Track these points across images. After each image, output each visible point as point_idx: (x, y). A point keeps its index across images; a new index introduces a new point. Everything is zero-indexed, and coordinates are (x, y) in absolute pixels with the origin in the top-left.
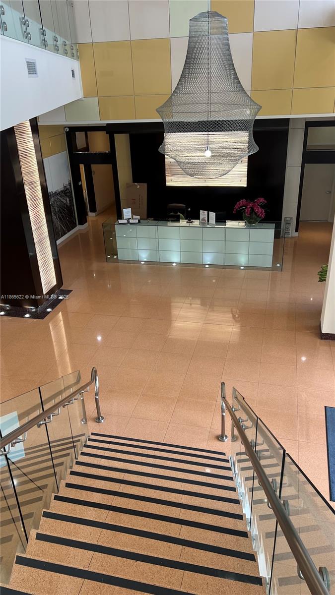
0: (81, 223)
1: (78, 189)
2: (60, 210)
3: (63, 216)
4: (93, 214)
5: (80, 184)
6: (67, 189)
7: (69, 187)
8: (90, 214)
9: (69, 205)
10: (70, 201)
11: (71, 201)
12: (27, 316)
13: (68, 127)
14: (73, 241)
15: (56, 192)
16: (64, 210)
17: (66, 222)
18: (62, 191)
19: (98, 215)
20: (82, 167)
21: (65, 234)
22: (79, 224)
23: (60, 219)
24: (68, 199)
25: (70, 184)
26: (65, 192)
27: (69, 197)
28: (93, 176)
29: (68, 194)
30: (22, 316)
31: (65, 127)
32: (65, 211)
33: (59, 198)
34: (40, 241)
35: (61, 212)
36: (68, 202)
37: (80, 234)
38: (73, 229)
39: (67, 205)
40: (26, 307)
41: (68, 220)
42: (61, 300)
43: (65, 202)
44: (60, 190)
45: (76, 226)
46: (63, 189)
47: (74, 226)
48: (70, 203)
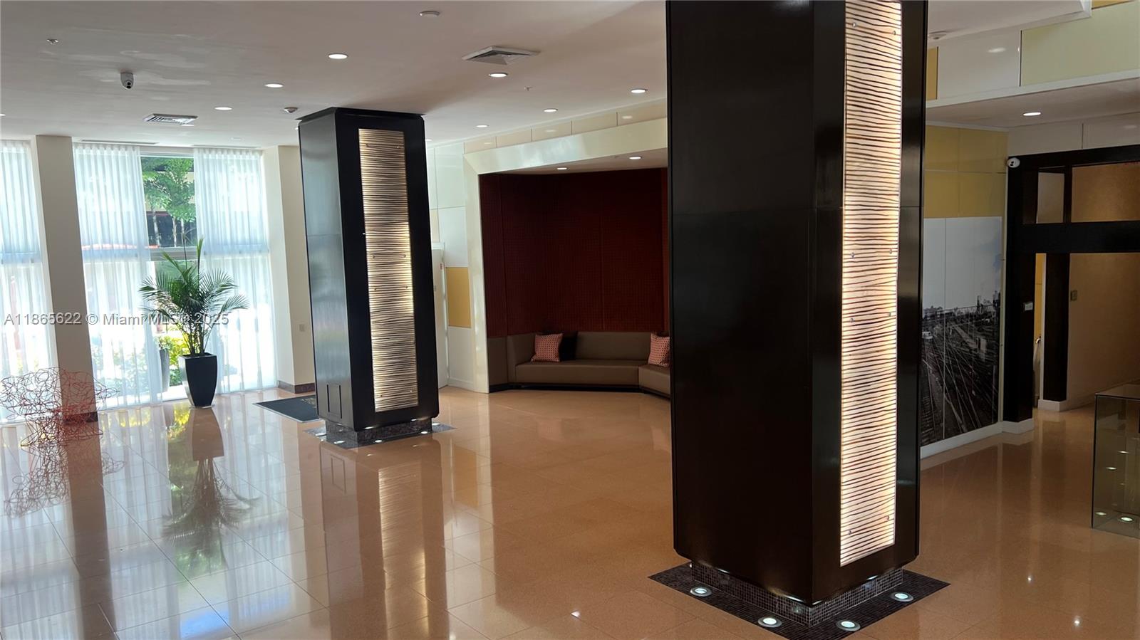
0: (1012, 415)
1: (1020, 323)
2: (954, 363)
3: (959, 382)
4: (1055, 405)
5: (1028, 307)
6: (986, 315)
7: (992, 309)
8: (1043, 403)
9: (983, 357)
10: (988, 347)
11: (992, 347)
12: (770, 621)
13: (1017, 157)
14: (980, 462)
15: (951, 314)
16: (966, 366)
17: (968, 403)
18: (968, 315)
19: (1067, 410)
20: (1041, 260)
21: (957, 432)
22: (1006, 418)
23: (951, 387)
24: (983, 342)
25: (997, 303)
26: (978, 320)
27: (987, 337)
28: (1071, 304)
29: (985, 328)
30: (754, 618)
31: (1010, 158)
32: (970, 370)
33: (960, 331)
34: (863, 383)
35: (956, 371)
36: (983, 348)
37: (1006, 446)
38: (983, 426)
39: (977, 357)
40: (774, 591)
41: (973, 398)
42: (902, 605)
43: (974, 346)
44: (964, 312)
45: (996, 420)
46: (973, 310)
47: (991, 418)
48: (988, 353)
